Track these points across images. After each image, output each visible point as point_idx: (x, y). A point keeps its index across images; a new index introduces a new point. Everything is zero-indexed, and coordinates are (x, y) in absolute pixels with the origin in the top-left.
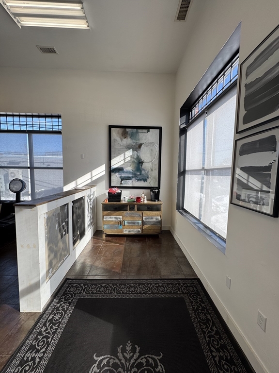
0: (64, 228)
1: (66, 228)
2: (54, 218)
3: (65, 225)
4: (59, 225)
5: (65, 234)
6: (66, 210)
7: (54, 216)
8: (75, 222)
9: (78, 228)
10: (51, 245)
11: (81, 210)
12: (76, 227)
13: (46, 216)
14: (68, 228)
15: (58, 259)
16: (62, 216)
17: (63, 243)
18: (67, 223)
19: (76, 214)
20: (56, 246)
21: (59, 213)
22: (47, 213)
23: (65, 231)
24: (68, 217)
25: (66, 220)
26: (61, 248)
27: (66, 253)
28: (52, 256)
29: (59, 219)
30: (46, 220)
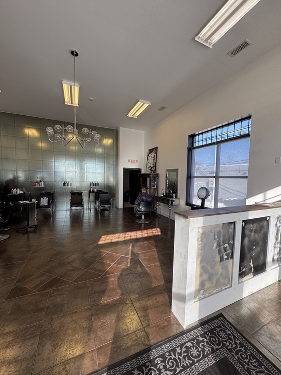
0: (225, 251)
1: (229, 251)
2: (212, 235)
3: (228, 248)
4: (219, 245)
5: (227, 259)
6: (231, 230)
7: (212, 232)
8: (246, 249)
9: (251, 257)
10: (205, 264)
11: (261, 235)
12: (248, 256)
13: (201, 230)
14: (232, 253)
15: (214, 285)
16: (224, 236)
17: (223, 268)
18: (232, 247)
19: (249, 238)
20: (213, 267)
21: (219, 231)
22: (203, 228)
23: (227, 255)
24: (234, 239)
25: (231, 242)
26: (220, 273)
27: (226, 282)
28: (205, 277)
29: (219, 237)
30: (200, 235)
